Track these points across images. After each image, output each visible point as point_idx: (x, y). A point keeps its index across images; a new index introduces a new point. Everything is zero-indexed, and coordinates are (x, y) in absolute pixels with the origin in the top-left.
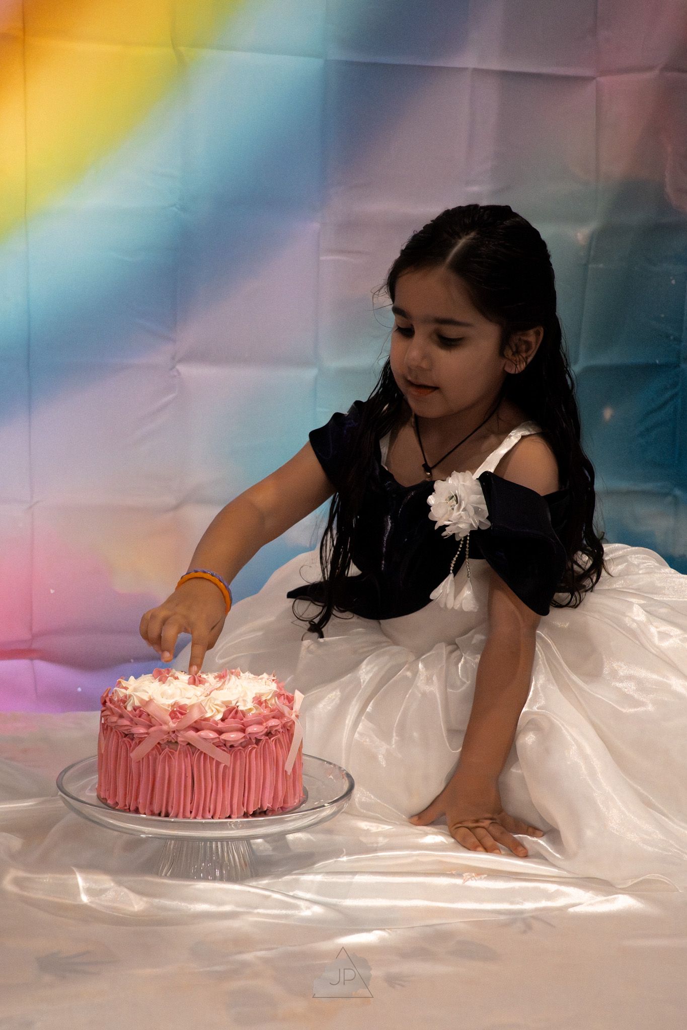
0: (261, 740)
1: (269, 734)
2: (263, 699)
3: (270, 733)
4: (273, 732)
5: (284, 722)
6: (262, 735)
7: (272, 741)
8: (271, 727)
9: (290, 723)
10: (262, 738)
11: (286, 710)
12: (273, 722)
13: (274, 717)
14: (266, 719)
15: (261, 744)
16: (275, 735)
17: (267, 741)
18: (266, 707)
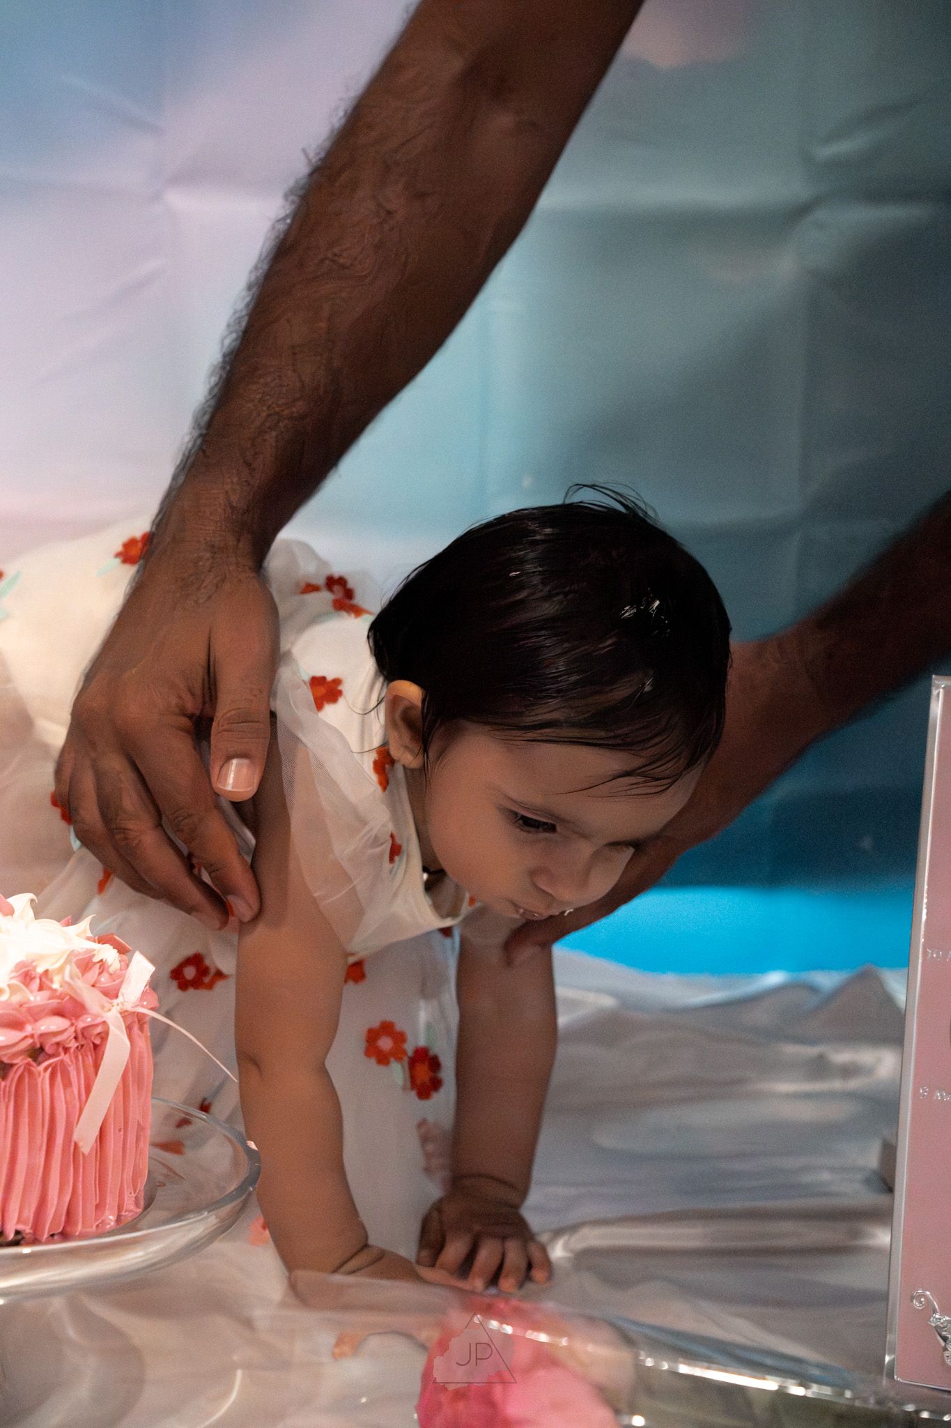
0: (12, 1065)
1: (37, 1052)
2: (40, 970)
3: (42, 1049)
4: (48, 1049)
5: (81, 1025)
6: (15, 1055)
7: (46, 1069)
8: (42, 1035)
9: (99, 1030)
10: (15, 1062)
11: (92, 999)
12: (53, 1024)
13: (59, 1013)
14: (36, 1014)
15: (14, 1076)
16: (50, 1056)
17: (28, 1068)
18: (41, 988)
